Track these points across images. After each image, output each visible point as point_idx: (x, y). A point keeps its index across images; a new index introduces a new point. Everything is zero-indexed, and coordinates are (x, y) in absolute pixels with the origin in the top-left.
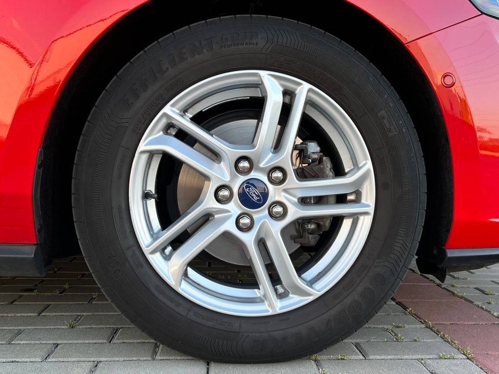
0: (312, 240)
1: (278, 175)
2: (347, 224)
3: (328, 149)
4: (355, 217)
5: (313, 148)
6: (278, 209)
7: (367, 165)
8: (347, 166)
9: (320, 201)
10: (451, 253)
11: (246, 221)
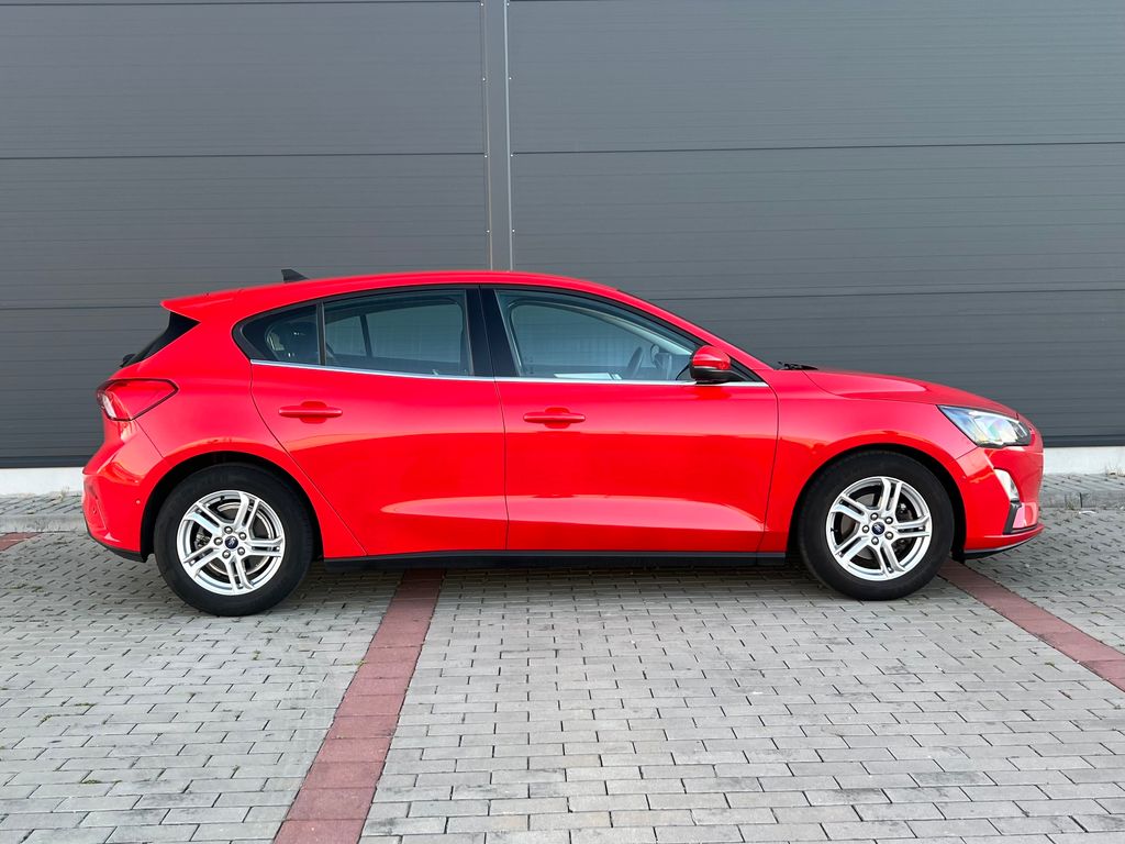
0: (903, 547)
1: (889, 520)
2: (919, 540)
3: (910, 507)
4: (923, 538)
5: (903, 506)
6: (889, 535)
7: (928, 515)
8: (919, 515)
9: (906, 531)
10: (966, 552)
11: (875, 540)
